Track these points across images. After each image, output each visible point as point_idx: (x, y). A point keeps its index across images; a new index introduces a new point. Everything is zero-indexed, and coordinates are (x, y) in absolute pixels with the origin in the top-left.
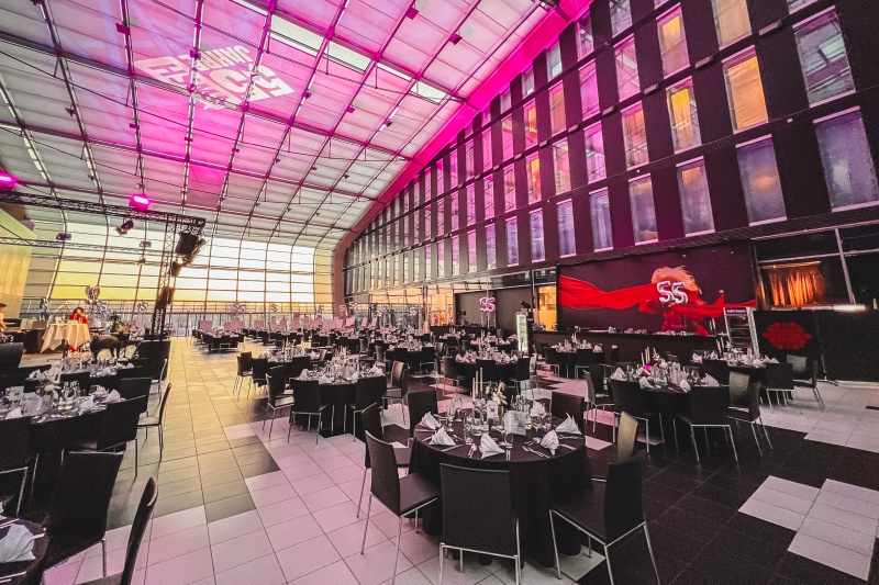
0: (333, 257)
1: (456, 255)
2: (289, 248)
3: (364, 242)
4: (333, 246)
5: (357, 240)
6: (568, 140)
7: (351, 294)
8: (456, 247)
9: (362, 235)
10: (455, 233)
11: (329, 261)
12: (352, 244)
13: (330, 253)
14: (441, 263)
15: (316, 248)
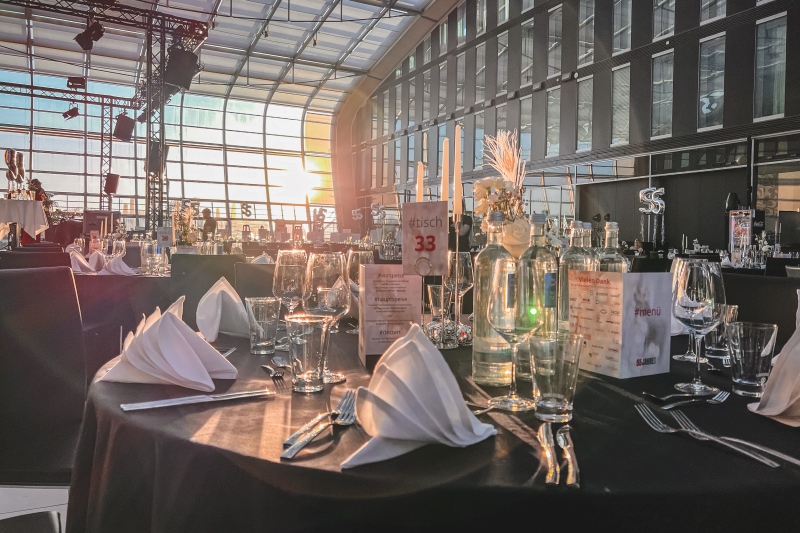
0: (334, 124)
2: (259, 107)
3: (393, 97)
4: (333, 104)
5: (379, 92)
9: (391, 82)
11: (326, 131)
13: (329, 119)
15: (306, 107)
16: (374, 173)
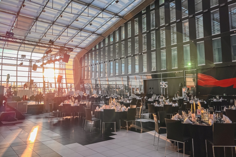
3: (92, 55)
4: (74, 56)
5: (87, 53)
6: (203, 16)
9: (91, 51)
10: (144, 53)
16: (86, 74)
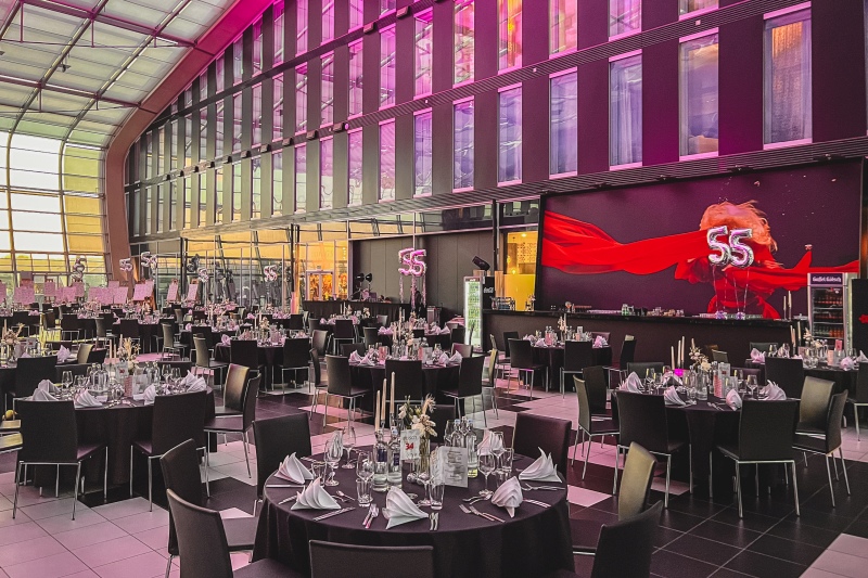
0: (102, 160)
1: (356, 166)
3: (169, 133)
7: (143, 238)
8: (357, 152)
10: (355, 124)
11: (93, 168)
12: (144, 136)
13: (96, 153)
14: (328, 181)
15: (65, 140)
16: (149, 216)
